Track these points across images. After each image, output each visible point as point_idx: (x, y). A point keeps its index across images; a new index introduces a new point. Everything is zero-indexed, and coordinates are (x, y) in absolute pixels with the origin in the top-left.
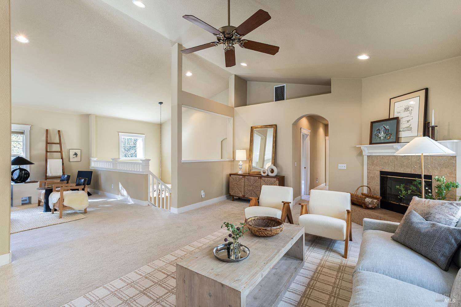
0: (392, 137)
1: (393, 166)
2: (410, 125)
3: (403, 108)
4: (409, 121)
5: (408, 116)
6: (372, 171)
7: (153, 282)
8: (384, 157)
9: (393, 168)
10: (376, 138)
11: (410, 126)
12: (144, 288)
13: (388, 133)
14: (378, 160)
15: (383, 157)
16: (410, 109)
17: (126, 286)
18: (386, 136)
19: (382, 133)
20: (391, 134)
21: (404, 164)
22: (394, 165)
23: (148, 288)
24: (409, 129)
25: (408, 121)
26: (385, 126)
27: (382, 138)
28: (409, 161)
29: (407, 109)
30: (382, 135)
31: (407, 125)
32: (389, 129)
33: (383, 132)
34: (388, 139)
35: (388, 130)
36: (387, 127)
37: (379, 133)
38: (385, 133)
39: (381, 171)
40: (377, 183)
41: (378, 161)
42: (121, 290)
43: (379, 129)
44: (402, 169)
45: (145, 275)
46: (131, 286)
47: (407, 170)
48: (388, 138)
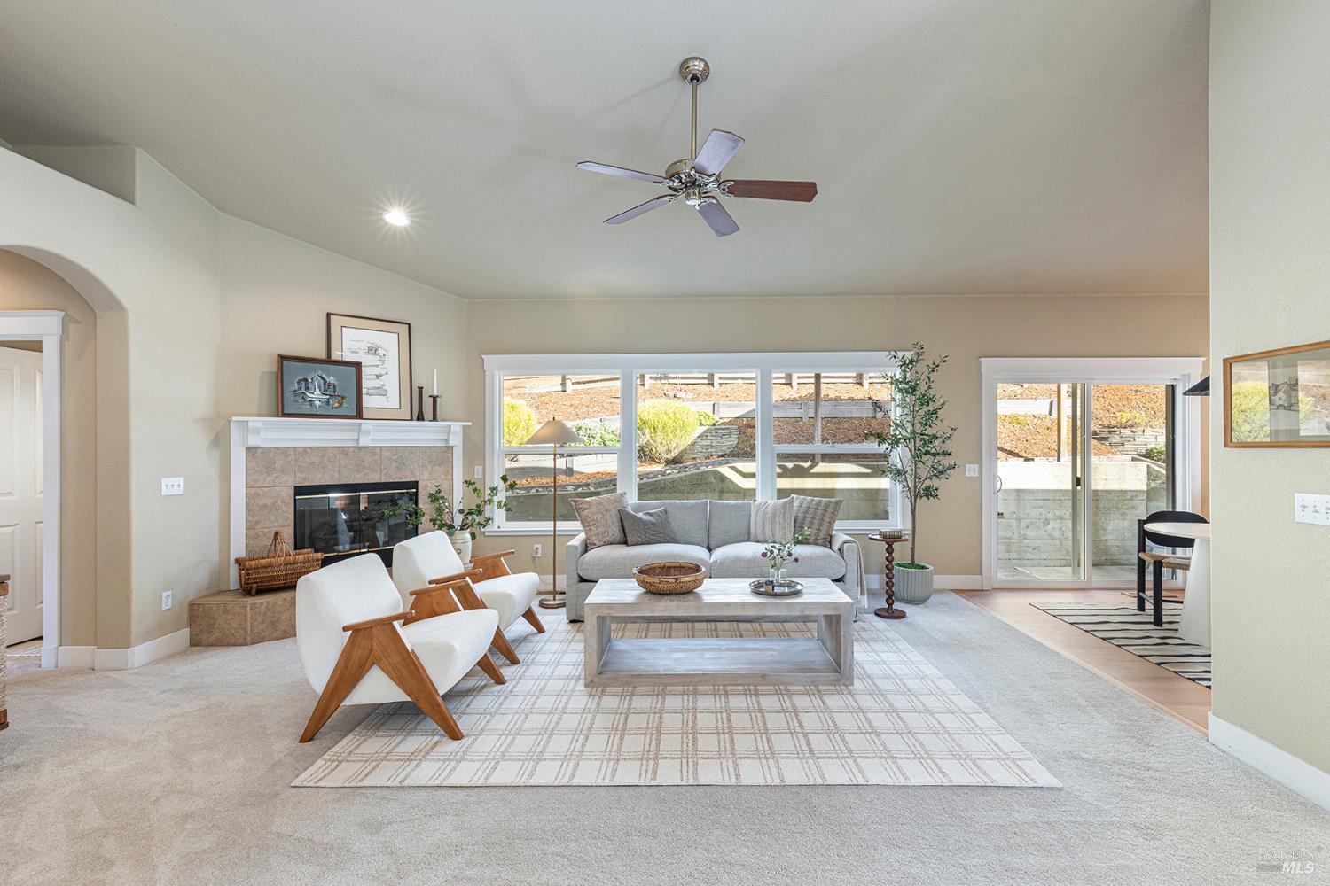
0: (345, 405)
1: (337, 469)
2: (384, 385)
3: (365, 346)
4: (381, 375)
5: (377, 366)
6: (266, 489)
7: (843, 740)
8: (308, 450)
9: (337, 476)
10: (296, 401)
11: (384, 388)
12: (868, 736)
13: (335, 392)
14: (289, 459)
15: (305, 451)
16: (381, 352)
17: (901, 758)
18: (330, 400)
19: (317, 390)
20: (343, 398)
21: (365, 464)
22: (340, 467)
23: (861, 733)
24: (381, 391)
25: (378, 377)
26: (324, 376)
27: (317, 403)
28: (376, 458)
29: (373, 350)
30: (316, 395)
31: (377, 383)
32: (336, 384)
33: (320, 388)
34: (336, 408)
35: (335, 386)
36: (331, 379)
37: (307, 389)
38: (325, 392)
39: (295, 487)
40: (286, 520)
41: (289, 462)
42: (913, 756)
43: (306, 380)
44: (359, 475)
45: (848, 760)
46: (889, 751)
47: (372, 476)
48: (337, 405)
